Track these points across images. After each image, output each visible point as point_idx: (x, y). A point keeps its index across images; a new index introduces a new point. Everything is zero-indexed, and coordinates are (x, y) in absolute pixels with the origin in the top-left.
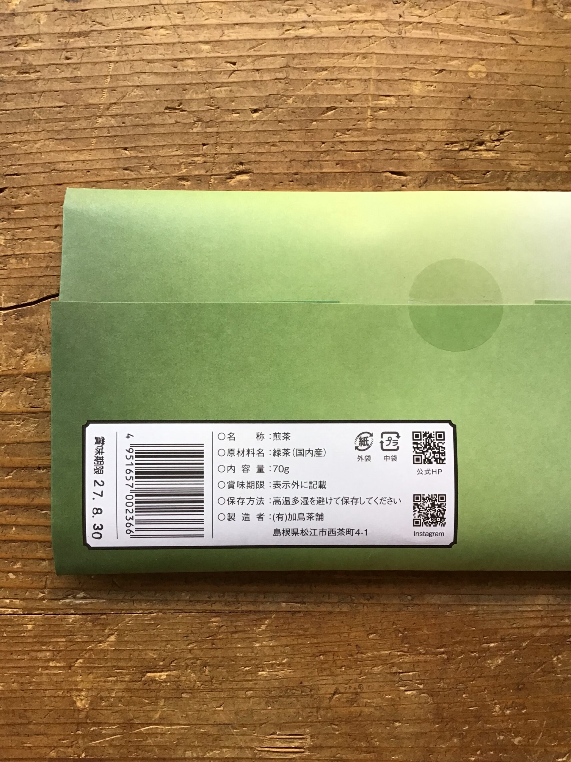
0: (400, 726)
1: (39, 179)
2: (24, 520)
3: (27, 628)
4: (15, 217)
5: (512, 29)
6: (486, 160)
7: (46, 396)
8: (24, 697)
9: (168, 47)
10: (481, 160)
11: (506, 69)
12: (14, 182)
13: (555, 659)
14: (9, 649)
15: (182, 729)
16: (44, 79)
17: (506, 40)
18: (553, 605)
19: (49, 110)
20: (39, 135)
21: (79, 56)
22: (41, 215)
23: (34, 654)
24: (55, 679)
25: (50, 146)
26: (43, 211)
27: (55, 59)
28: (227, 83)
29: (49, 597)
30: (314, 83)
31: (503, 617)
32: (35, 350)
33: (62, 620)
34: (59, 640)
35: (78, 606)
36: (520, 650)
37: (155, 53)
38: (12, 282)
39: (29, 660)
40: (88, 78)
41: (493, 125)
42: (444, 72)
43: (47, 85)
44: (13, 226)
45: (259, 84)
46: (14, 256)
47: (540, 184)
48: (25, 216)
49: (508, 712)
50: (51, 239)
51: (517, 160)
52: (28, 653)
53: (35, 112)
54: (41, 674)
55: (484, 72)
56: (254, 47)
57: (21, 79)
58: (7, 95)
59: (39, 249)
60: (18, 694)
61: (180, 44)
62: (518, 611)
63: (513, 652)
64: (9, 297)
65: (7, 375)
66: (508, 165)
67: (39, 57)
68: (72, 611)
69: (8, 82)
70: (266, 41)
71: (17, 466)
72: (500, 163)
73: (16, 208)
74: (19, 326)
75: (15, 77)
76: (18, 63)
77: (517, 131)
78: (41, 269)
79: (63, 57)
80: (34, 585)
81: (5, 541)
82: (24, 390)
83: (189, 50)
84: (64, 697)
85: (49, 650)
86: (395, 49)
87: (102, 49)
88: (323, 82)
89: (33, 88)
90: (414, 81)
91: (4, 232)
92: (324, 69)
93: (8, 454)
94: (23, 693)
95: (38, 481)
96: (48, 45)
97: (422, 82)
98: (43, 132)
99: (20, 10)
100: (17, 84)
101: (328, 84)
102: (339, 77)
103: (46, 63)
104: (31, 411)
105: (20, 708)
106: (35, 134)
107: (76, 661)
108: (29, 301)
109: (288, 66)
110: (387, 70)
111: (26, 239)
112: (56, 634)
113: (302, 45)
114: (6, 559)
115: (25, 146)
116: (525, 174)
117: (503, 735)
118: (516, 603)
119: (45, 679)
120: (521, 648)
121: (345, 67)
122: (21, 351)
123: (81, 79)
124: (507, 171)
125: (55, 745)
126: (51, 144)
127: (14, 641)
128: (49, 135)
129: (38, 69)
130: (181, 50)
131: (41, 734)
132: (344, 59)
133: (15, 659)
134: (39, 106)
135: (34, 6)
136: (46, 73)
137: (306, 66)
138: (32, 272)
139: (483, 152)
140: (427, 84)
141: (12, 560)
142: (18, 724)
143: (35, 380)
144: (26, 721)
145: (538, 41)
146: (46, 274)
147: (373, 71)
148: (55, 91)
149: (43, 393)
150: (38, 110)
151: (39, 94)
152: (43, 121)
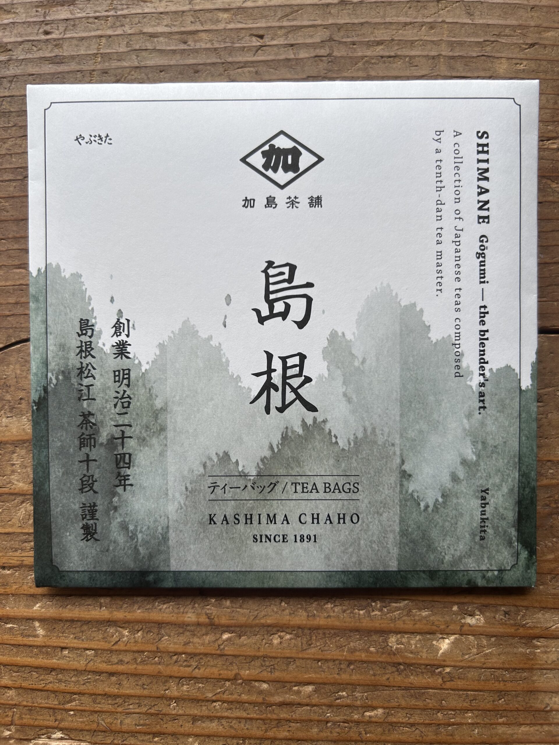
1: (8, 189)
9: (176, 16)
16: (17, 60)
19: (23, 99)
20: (9, 131)
21: (62, 29)
22: (10, 236)
26: (14, 231)
27: (31, 34)
28: (252, 62)
29: (17, 736)
30: (367, 62)
37: (159, 24)
40: (73, 57)
42: (536, 46)
43: (20, 68)
45: (294, 63)
50: (23, 266)
53: (4, 103)
56: (287, 15)
59: (6, 280)
61: (192, 13)
67: (11, 32)
70: (302, 7)
78: (10, 306)
79: (41, 30)
83: (203, 20)
86: (472, 17)
87: (90, 20)
88: (378, 59)
89: (3, 71)
90: (498, 58)
92: (379, 43)
95: (3, 585)
96: (22, 18)
97: (508, 59)
98: (14, 128)
101: (384, 62)
102: (399, 53)
103: (19, 39)
106: (4, 131)
109: (331, 39)
110: (461, 44)
113: (350, 12)
121: (406, 41)
123: (63, 59)
128: (22, 132)
129: (9, 47)
130: (193, 20)
132: (405, 30)
134: (10, 94)
136: (19, 53)
137: (355, 39)
140: (514, 61)
146: (15, 312)
147: (443, 45)
148: (30, 75)
149: (9, 468)
150: (9, 99)
151: (10, 79)
152: (14, 114)
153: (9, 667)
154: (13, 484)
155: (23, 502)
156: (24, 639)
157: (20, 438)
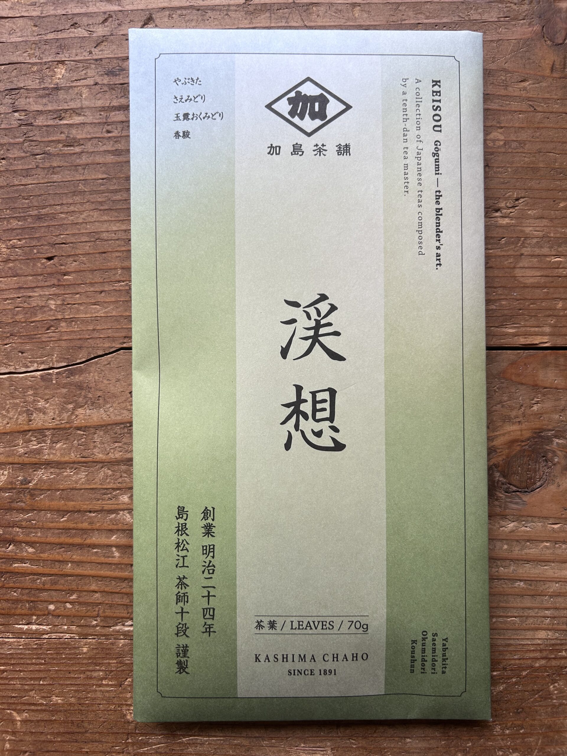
0: (410, 742)
1: (85, 248)
2: (78, 557)
3: (83, 650)
4: (64, 283)
5: (531, 96)
6: (501, 226)
7: (95, 447)
8: (81, 710)
10: (497, 227)
11: (524, 136)
12: (62, 251)
13: (552, 687)
14: (67, 668)
15: (218, 740)
16: (87, 152)
17: (524, 106)
18: (551, 639)
19: (93, 182)
20: (84, 206)
21: (119, 129)
22: (88, 282)
23: (89, 673)
24: (107, 695)
25: (95, 216)
26: (90, 278)
27: (97, 132)
29: (101, 624)
31: (506, 649)
32: (84, 406)
33: (112, 644)
34: (111, 662)
35: (127, 633)
36: (520, 678)
38: (63, 344)
39: (84, 678)
41: (509, 192)
43: (90, 158)
44: (63, 292)
46: (64, 319)
47: (552, 250)
48: (74, 283)
49: (507, 732)
50: (97, 303)
51: (530, 227)
52: (84, 672)
53: (80, 185)
54: (96, 691)
55: (501, 140)
57: (67, 152)
58: (54, 168)
59: (86, 313)
60: (76, 708)
62: (520, 645)
63: (514, 680)
64: (60, 358)
65: (60, 428)
66: (522, 231)
67: (82, 131)
68: (122, 637)
69: (54, 155)
71: (71, 509)
72: (514, 230)
73: (65, 275)
74: (71, 384)
75: (61, 150)
76: (63, 137)
77: (531, 198)
78: (89, 332)
79: (104, 130)
80: (88, 614)
81: (62, 575)
82: (76, 442)
84: (115, 711)
85: (102, 671)
89: (78, 160)
91: (55, 298)
93: (63, 498)
94: (80, 707)
95: (90, 523)
96: (90, 119)
98: (88, 204)
99: (63, 83)
100: (62, 157)
103: (89, 136)
104: (82, 461)
105: (78, 719)
106: (81, 205)
107: (126, 680)
108: (78, 361)
111: (74, 304)
112: (108, 656)
114: (63, 591)
115: (72, 216)
116: (538, 240)
117: (502, 751)
118: (517, 637)
119: (99, 695)
120: (521, 677)
122: (72, 406)
123: (122, 152)
124: (521, 238)
125: (109, 750)
126: (96, 214)
127: (72, 662)
128: (93, 206)
129: (81, 142)
131: (96, 741)
133: (73, 678)
134: (83, 178)
135: (76, 80)
136: (89, 147)
138: (80, 335)
139: (499, 219)
141: (69, 592)
142: (77, 733)
143: (85, 433)
144: (84, 730)
145: (556, 107)
146: (93, 336)
148: (98, 164)
149: (92, 444)
150: (83, 182)
151: (83, 167)
152: (88, 193)
153: (96, 578)
154: (95, 455)
155: (102, 467)
156: (106, 559)
157: (99, 423)
